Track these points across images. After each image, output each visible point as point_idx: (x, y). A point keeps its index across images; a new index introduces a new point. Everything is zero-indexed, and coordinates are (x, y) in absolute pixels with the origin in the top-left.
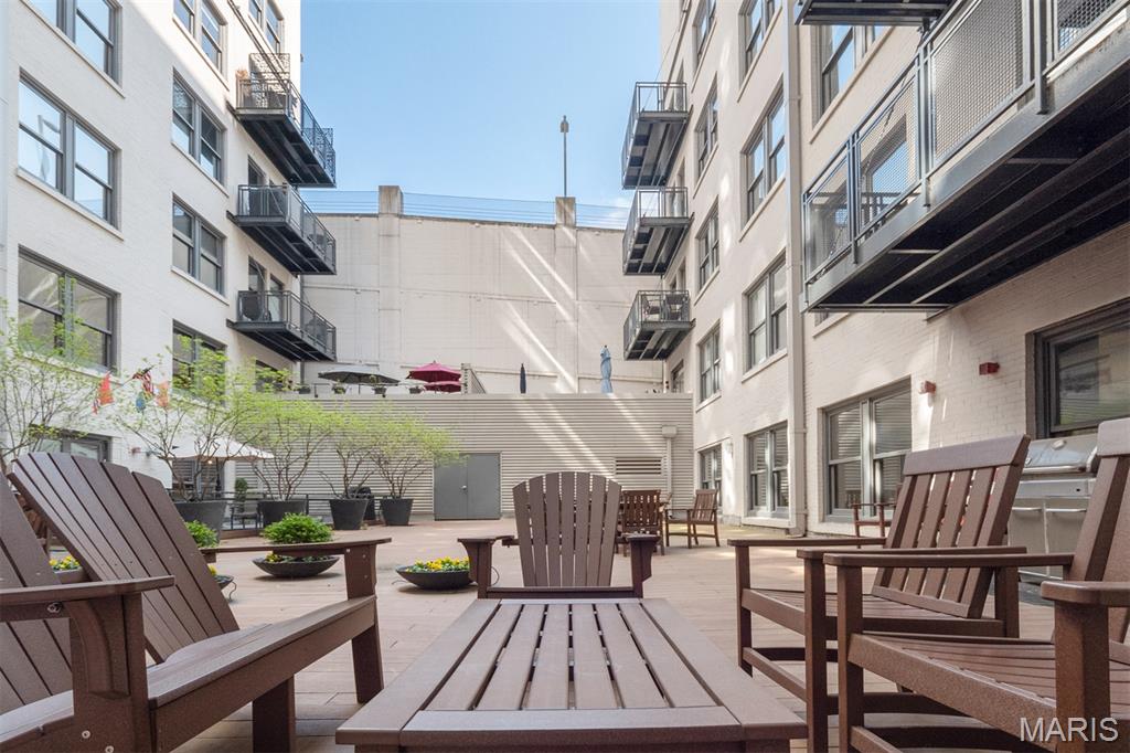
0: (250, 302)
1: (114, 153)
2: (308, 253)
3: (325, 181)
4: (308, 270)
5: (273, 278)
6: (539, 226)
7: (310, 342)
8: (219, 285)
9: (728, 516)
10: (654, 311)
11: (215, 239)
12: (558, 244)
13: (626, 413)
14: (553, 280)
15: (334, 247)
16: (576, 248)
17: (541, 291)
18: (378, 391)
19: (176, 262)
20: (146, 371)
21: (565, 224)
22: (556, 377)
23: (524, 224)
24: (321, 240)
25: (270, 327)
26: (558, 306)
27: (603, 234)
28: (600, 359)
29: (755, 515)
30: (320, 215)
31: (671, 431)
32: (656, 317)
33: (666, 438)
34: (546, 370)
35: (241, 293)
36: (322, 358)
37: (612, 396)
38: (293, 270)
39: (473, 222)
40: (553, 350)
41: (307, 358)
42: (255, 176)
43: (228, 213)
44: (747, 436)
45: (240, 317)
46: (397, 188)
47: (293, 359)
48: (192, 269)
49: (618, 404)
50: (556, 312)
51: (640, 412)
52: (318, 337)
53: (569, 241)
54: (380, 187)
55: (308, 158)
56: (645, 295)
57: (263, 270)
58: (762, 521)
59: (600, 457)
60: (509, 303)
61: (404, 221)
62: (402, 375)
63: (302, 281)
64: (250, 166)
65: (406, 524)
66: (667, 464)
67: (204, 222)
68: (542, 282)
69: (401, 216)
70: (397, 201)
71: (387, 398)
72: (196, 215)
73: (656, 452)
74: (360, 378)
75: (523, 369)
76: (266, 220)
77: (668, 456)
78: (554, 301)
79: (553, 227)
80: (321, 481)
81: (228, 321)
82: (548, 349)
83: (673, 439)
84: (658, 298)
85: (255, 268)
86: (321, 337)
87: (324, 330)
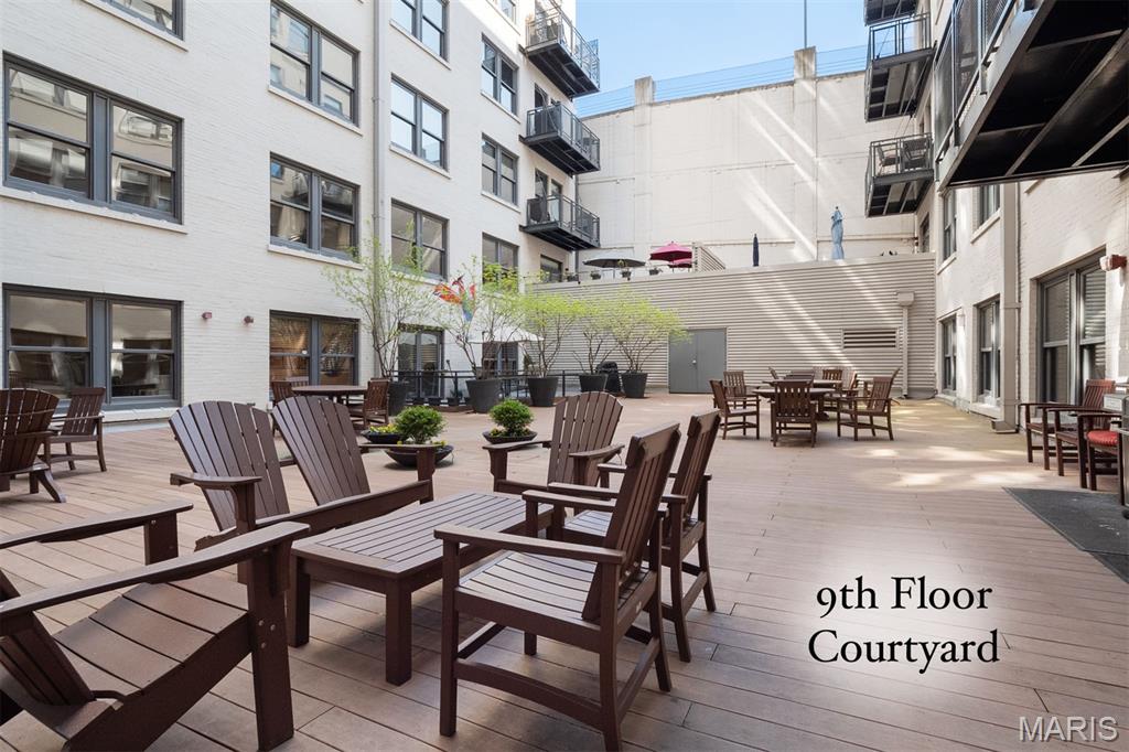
0: (536, 208)
1: (445, 112)
2: (577, 156)
3: (591, 88)
4: (580, 170)
5: (554, 182)
6: (777, 85)
7: (578, 235)
8: (515, 199)
9: (959, 399)
10: (889, 162)
11: (511, 160)
12: (796, 101)
13: (856, 280)
14: (791, 140)
15: (598, 147)
16: (816, 101)
17: (779, 154)
18: (626, 274)
19: (484, 187)
20: (460, 279)
21: (805, 78)
22: (793, 243)
23: (762, 87)
24: (587, 142)
25: (548, 227)
26: (797, 167)
27: (845, 79)
28: (831, 222)
29: (983, 402)
30: (586, 119)
31: (909, 298)
32: (891, 169)
33: (902, 306)
34: (784, 237)
35: (530, 201)
36: (590, 247)
37: (841, 263)
38: (569, 172)
39: (714, 96)
40: (791, 215)
41: (578, 248)
42: (540, 98)
43: (520, 137)
44: (977, 306)
45: (528, 222)
46: (649, 78)
47: (570, 250)
48: (496, 190)
49: (849, 271)
50: (795, 173)
51: (873, 279)
52: (585, 228)
53: (809, 93)
54: (636, 81)
55: (578, 72)
56: (880, 146)
57: (546, 177)
58: (988, 409)
59: (827, 331)
60: (748, 171)
61: (654, 108)
62: (645, 258)
63: (577, 179)
64: (536, 92)
65: (641, 397)
66: (902, 336)
67: (503, 149)
68: (780, 144)
69: (651, 105)
70: (649, 90)
71: (632, 280)
72: (498, 145)
73: (891, 322)
74: (613, 263)
75: (756, 239)
76: (545, 137)
77: (905, 328)
78: (792, 161)
79: (792, 83)
80: (572, 359)
81: (520, 226)
82: (785, 213)
83: (910, 307)
84: (894, 146)
85: (541, 177)
86: (587, 229)
87: (589, 222)
